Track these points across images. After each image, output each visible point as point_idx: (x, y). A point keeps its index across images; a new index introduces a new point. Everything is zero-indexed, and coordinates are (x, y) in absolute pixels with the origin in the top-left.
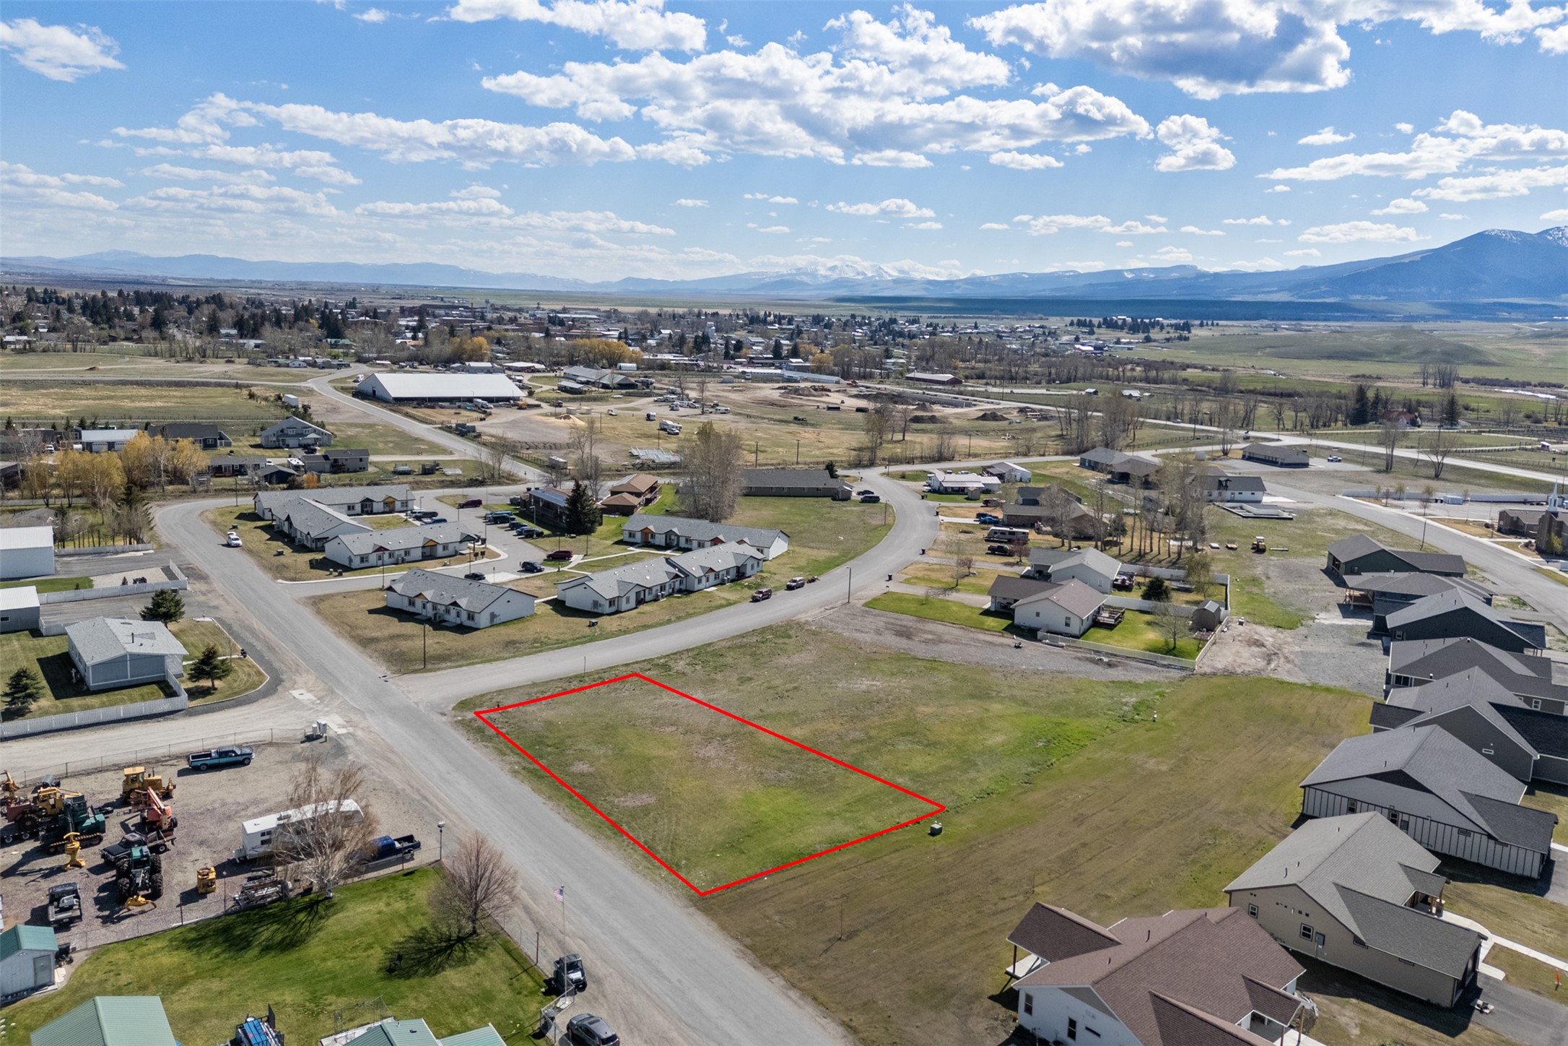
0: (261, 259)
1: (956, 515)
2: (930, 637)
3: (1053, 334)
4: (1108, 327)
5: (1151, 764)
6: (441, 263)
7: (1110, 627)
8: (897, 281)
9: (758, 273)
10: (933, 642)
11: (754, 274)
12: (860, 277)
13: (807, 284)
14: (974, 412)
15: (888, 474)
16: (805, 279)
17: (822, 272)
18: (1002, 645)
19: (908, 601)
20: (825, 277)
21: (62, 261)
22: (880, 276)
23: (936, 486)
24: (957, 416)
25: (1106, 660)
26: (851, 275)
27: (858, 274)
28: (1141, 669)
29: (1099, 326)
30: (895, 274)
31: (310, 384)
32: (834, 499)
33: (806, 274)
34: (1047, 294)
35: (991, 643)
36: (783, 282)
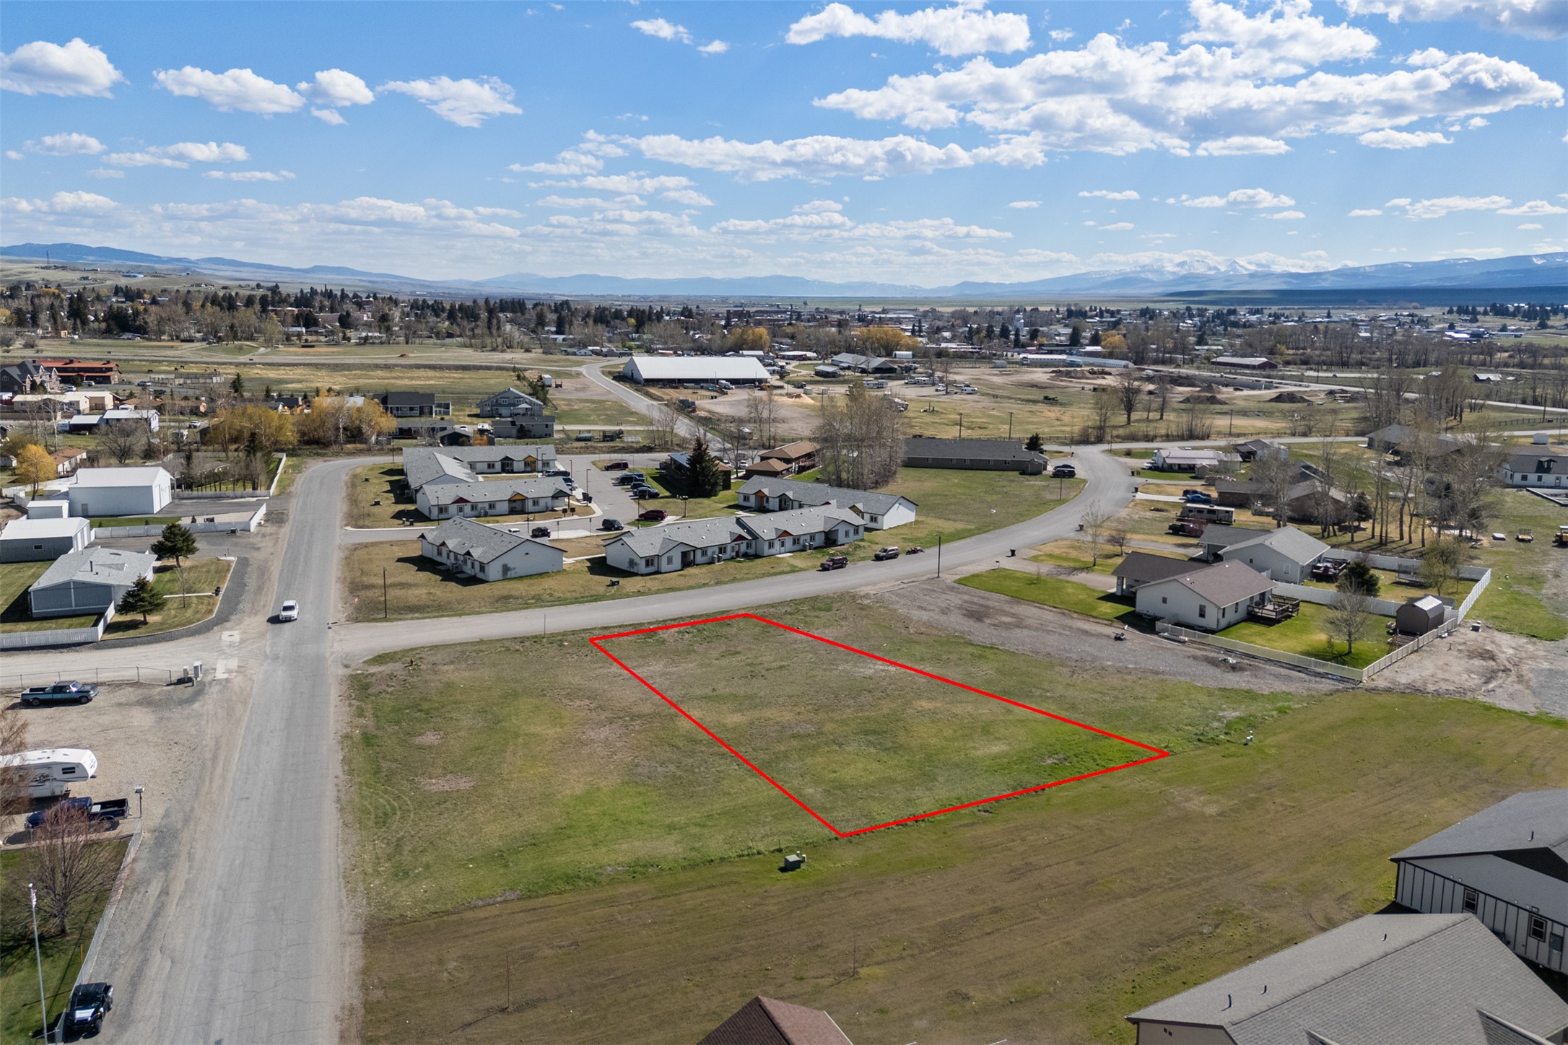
0: (633, 277)
1: (1159, 493)
2: (1008, 620)
3: (1424, 322)
4: (1496, 314)
5: (1196, 804)
6: (789, 275)
7: (1269, 622)
8: (1252, 275)
9: (1098, 273)
10: (1008, 626)
11: (1095, 273)
12: (1212, 272)
13: (1152, 281)
14: (1272, 393)
15: (1110, 451)
16: (1150, 276)
17: (1169, 268)
18: (1099, 635)
19: (1016, 579)
20: (1174, 273)
21: (476, 284)
22: (1235, 270)
23: (1160, 463)
24: (1246, 399)
25: (1232, 660)
26: (1201, 270)
27: (1210, 269)
28: (1277, 676)
29: (1485, 313)
30: (1253, 268)
31: (582, 369)
32: (1023, 473)
33: (1152, 271)
34: (1434, 284)
35: (1086, 633)
36: (1126, 280)
